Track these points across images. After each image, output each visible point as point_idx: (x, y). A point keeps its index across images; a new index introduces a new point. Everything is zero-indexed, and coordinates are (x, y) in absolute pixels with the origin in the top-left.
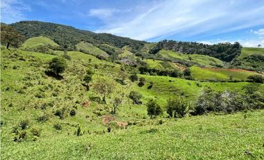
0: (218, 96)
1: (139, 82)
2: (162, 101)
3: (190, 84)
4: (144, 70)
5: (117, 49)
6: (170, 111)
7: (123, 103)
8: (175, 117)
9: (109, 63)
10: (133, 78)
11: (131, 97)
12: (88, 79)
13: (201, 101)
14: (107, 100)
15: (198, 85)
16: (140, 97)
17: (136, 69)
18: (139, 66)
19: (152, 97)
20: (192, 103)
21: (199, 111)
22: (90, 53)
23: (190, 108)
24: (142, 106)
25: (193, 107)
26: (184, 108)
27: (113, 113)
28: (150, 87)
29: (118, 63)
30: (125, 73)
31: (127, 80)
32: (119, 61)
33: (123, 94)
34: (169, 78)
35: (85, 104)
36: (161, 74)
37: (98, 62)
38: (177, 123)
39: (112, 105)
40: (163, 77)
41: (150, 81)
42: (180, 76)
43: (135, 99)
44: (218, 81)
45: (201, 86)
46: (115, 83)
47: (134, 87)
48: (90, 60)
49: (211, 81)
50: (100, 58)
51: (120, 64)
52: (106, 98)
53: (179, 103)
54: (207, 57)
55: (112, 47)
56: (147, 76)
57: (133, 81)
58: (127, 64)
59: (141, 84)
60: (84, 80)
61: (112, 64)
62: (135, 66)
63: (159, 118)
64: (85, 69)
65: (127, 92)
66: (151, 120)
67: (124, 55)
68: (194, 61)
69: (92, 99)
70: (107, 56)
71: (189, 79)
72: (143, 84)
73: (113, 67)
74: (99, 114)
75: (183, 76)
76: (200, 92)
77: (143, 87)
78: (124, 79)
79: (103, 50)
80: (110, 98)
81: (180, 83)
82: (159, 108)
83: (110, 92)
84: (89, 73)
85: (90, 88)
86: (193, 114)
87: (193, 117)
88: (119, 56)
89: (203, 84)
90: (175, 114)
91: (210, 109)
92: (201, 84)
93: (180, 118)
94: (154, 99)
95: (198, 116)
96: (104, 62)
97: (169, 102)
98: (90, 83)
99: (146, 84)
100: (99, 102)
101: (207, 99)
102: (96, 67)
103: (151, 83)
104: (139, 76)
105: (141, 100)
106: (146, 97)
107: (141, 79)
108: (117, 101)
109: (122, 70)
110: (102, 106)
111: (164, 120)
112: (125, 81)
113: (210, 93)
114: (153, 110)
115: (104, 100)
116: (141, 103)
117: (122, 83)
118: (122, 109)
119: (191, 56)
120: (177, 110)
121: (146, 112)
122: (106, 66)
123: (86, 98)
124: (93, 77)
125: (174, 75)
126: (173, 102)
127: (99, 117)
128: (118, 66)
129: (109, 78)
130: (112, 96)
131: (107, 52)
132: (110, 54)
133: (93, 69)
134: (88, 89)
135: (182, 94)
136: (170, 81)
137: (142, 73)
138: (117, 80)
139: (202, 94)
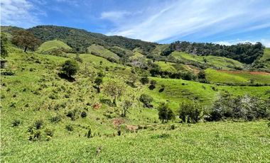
0: (237, 101)
1: (149, 84)
2: (175, 105)
3: (204, 88)
4: (155, 72)
5: (128, 52)
6: (182, 116)
7: (133, 106)
8: (188, 122)
9: (119, 66)
10: (144, 81)
11: (142, 100)
12: (99, 81)
13: (218, 106)
14: (118, 103)
15: (213, 88)
16: (151, 100)
17: (147, 71)
18: (150, 68)
19: (164, 101)
20: (207, 108)
21: (215, 117)
22: (102, 55)
23: (205, 113)
24: (153, 109)
25: (208, 111)
26: (198, 113)
27: (123, 116)
28: (161, 90)
29: (128, 65)
30: (136, 75)
31: (137, 83)
32: (130, 63)
33: (134, 97)
34: (182, 81)
35: (95, 106)
36: (173, 76)
37: (109, 64)
38: (190, 129)
39: (122, 108)
40: (175, 80)
41: (161, 83)
42: (194, 79)
43: (145, 102)
44: (236, 85)
45: (217, 90)
46: (125, 85)
47: (145, 89)
48: (101, 62)
49: (229, 85)
50: (111, 61)
51: (130, 66)
52: (116, 100)
53: (193, 108)
54: (224, 58)
55: (123, 50)
56: (158, 79)
57: (143, 84)
58: (138, 66)
59: (152, 87)
60: (95, 82)
61: (123, 67)
62: (146, 68)
63: (171, 123)
64: (97, 71)
65: (138, 96)
66: (162, 125)
67: (135, 57)
68: (209, 63)
69: (103, 101)
70: (117, 58)
71: (204, 82)
72: (154, 87)
73: (124, 69)
74: (109, 117)
75: (197, 79)
76: (216, 96)
77: (154, 90)
78: (134, 82)
79: (114, 52)
80: (120, 100)
81: (195, 86)
82: (171, 112)
83: (120, 94)
84: (100, 75)
85: (101, 90)
86: (208, 120)
87: (208, 123)
88: (130, 58)
89: (219, 88)
90: (189, 119)
91: (227, 115)
92: (217, 87)
93: (194, 123)
94: (166, 102)
95: (214, 123)
96: (115, 65)
97: (182, 106)
98: (101, 85)
99: (158, 87)
100: (109, 105)
101: (224, 103)
102: (107, 69)
103: (163, 86)
104: (151, 78)
105: (151, 103)
106: (157, 100)
107: (152, 82)
108: (128, 104)
109: (133, 72)
110: (112, 109)
111: (176, 125)
112: (135, 84)
113: (228, 97)
114: (165, 115)
115: (114, 103)
116: (152, 106)
117: (133, 85)
118: (132, 112)
119: (207, 58)
120: (190, 115)
121: (157, 116)
122: (116, 68)
123: (96, 100)
124: (104, 79)
125: (187, 78)
126: (187, 106)
127: (110, 120)
128: (128, 68)
129: (119, 81)
130: (123, 98)
131: (118, 55)
132: (121, 56)
133: (104, 72)
134: (99, 92)
135: (196, 98)
136: (183, 84)
137: (153, 76)
138: (128, 83)
139: (218, 98)
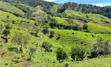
0: (106, 44)
1: (49, 34)
2: (68, 49)
3: (87, 35)
4: (53, 25)
5: (31, 8)
6: (73, 56)
7: (37, 52)
8: (77, 60)
9: (24, 20)
10: (45, 32)
11: (44, 47)
12: (6, 33)
13: (95, 48)
14: (24, 50)
15: (93, 36)
16: (51, 46)
17: (48, 24)
18: (50, 22)
19: (60, 46)
20: (89, 50)
21: (94, 55)
22: (8, 11)
23: (88, 53)
24: (52, 53)
25: (90, 52)
26: (83, 53)
27: (29, 60)
28: (58, 38)
29: (32, 19)
30: (39, 27)
31: (40, 33)
32: (33, 18)
33: (37, 44)
34: (73, 31)
35: (4, 54)
36: (66, 28)
37: (15, 18)
38: (78, 65)
39: (28, 54)
40: (67, 30)
41: (58, 33)
42: (80, 29)
43: (46, 48)
44: (106, 33)
45: (95, 37)
46: (30, 35)
47: (46, 38)
48: (8, 17)
49: (102, 33)
50: (17, 16)
51: (34, 20)
52: (23, 48)
53: (80, 50)
55: (27, 7)
56: (56, 30)
57: (45, 34)
58: (40, 20)
59: (51, 37)
60: (3, 34)
61: (28, 20)
62: (47, 22)
63: (65, 62)
64: (4, 24)
65: (41, 43)
66: (59, 64)
67: (37, 13)
68: (90, 19)
69: (11, 49)
70: (23, 13)
71: (86, 32)
72: (53, 36)
73: (28, 22)
74: (17, 62)
75: (82, 30)
76: (94, 41)
77: (53, 38)
78: (37, 32)
79: (20, 8)
80: (26, 48)
81: (80, 35)
82: (65, 54)
83: (26, 43)
84: (7, 27)
85: (9, 40)
86: (90, 57)
87: (90, 60)
88: (33, 13)
89: (97, 35)
90: (77, 58)
91: (101, 53)
92: (95, 35)
93: (81, 60)
94: (62, 47)
95: (94, 59)
96: (20, 19)
97: (73, 49)
98: (9, 36)
99: (55, 36)
100: (17, 52)
101: (99, 46)
102: (14, 22)
103: (59, 35)
104: (50, 30)
105: (51, 49)
106: (55, 46)
107: (52, 32)
108: (32, 50)
109: (36, 25)
110: (19, 55)
111: (69, 63)
112: (38, 34)
113: (102, 41)
114: (61, 56)
115: (21, 50)
116: (51, 51)
117: (36, 35)
118: (36, 56)
119: (88, 15)
120: (78, 55)
121: (55, 58)
122: (22, 22)
123: (5, 49)
124: (11, 31)
125: (76, 29)
126: (76, 49)
127: (17, 64)
128: (32, 21)
129: (25, 32)
130: (28, 46)
131: (23, 10)
132: (25, 12)
133: (11, 25)
134: (7, 41)
135: (82, 43)
136: (73, 33)
137: (52, 28)
138: (32, 33)
139: (96, 42)
